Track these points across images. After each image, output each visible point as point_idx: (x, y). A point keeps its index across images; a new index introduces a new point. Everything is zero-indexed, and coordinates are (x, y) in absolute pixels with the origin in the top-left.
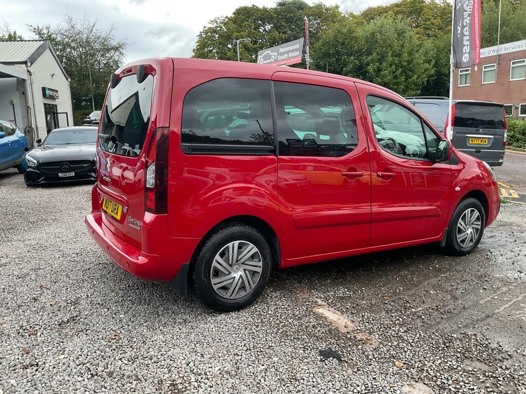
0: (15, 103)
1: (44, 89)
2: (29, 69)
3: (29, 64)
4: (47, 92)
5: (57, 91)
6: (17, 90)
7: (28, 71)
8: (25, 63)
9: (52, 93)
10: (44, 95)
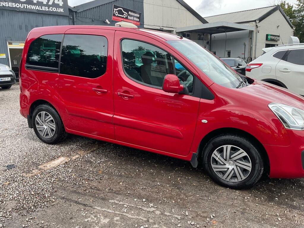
0: (246, 44)
1: (267, 35)
2: (257, 24)
3: (257, 21)
4: (269, 37)
5: (279, 36)
6: (249, 37)
7: (257, 26)
8: (255, 21)
9: (273, 38)
10: (267, 39)
